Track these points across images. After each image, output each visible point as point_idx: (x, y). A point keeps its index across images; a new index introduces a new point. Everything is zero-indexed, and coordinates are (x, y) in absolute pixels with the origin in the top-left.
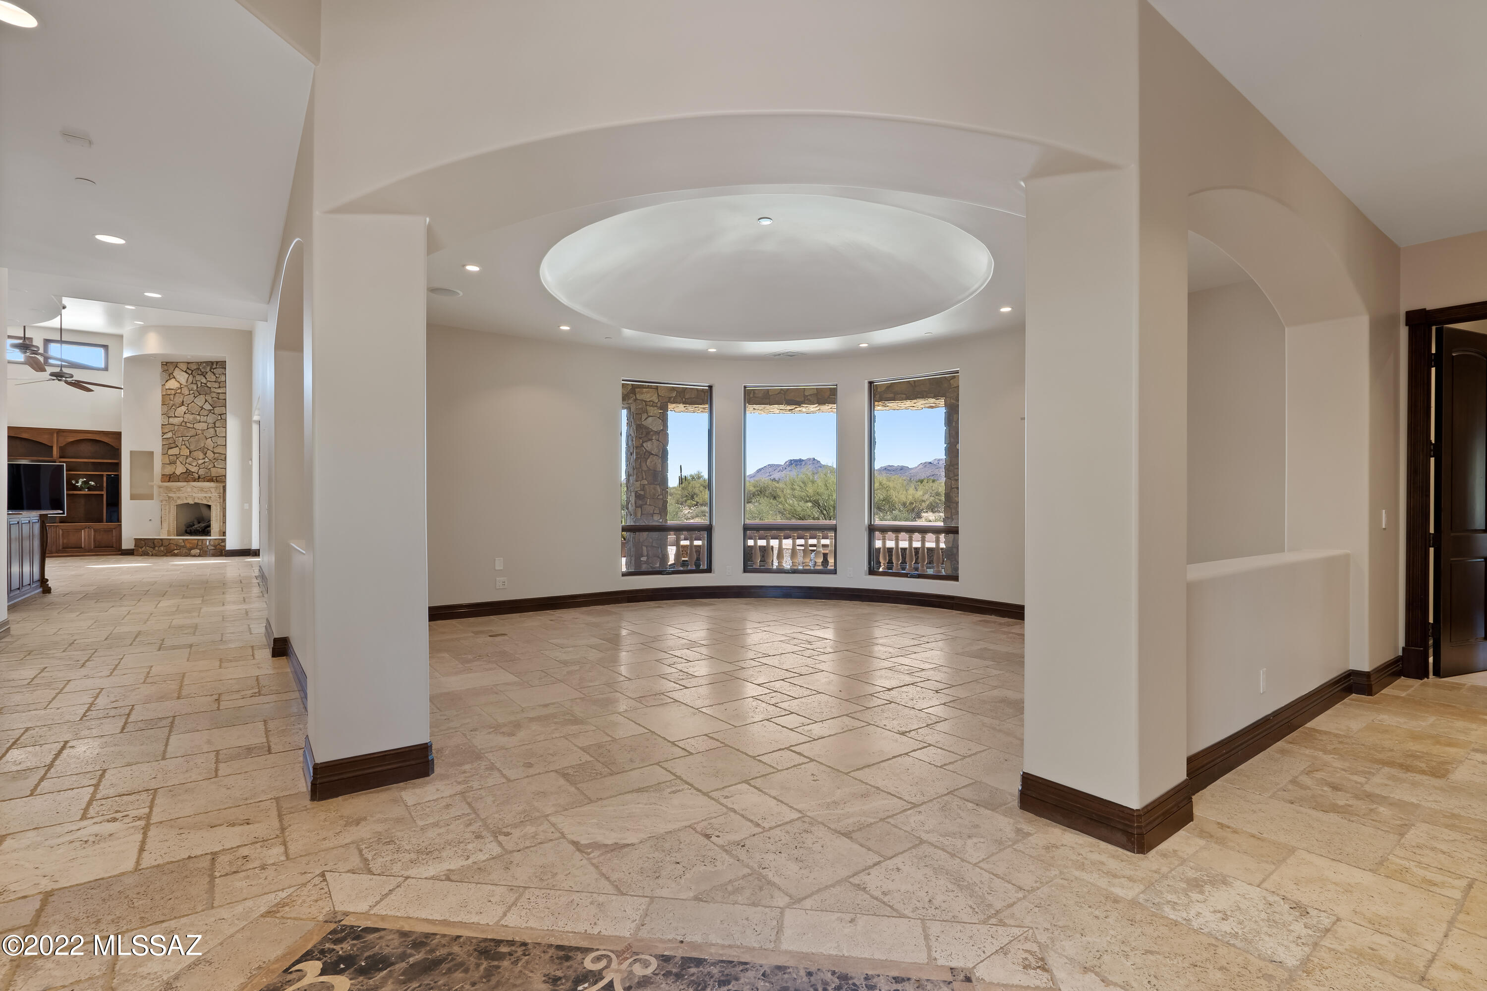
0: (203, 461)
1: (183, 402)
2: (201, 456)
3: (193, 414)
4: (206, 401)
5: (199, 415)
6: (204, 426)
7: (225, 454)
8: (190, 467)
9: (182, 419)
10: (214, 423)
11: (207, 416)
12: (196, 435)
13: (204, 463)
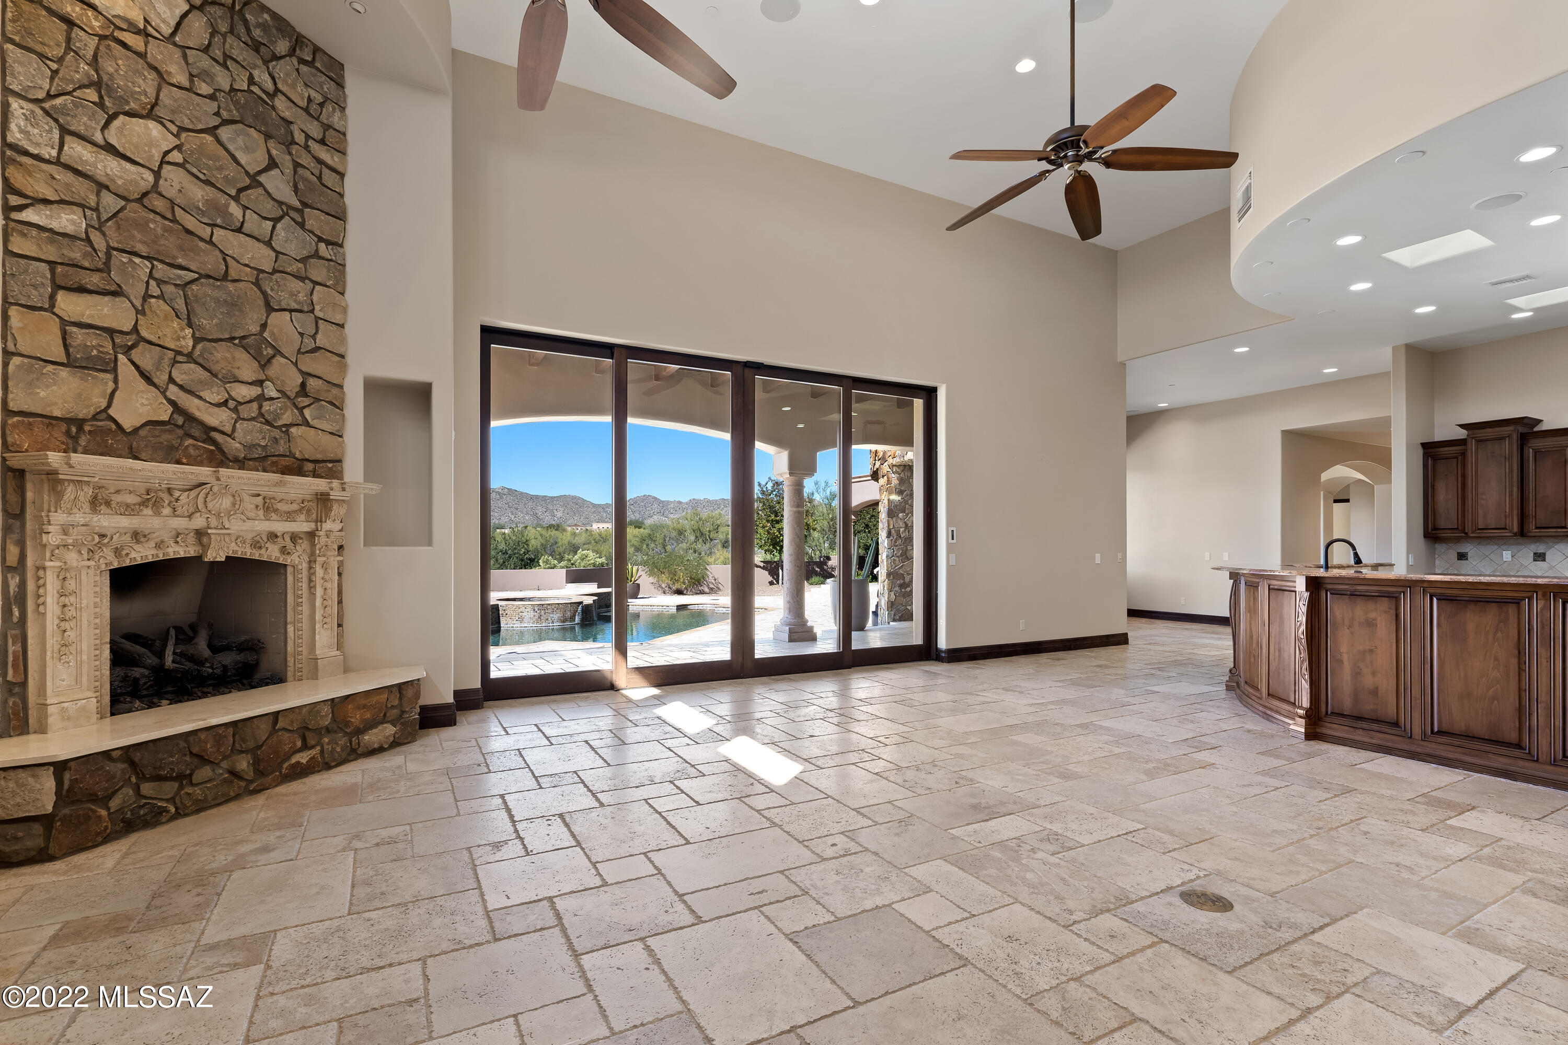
0: (255, 391)
1: (155, 105)
2: (247, 368)
3: (207, 182)
4: (272, 164)
5: (236, 198)
6: (263, 258)
7: (341, 387)
8: (192, 405)
9: (150, 178)
10: (304, 260)
11: (276, 220)
12: (225, 277)
13: (261, 398)
